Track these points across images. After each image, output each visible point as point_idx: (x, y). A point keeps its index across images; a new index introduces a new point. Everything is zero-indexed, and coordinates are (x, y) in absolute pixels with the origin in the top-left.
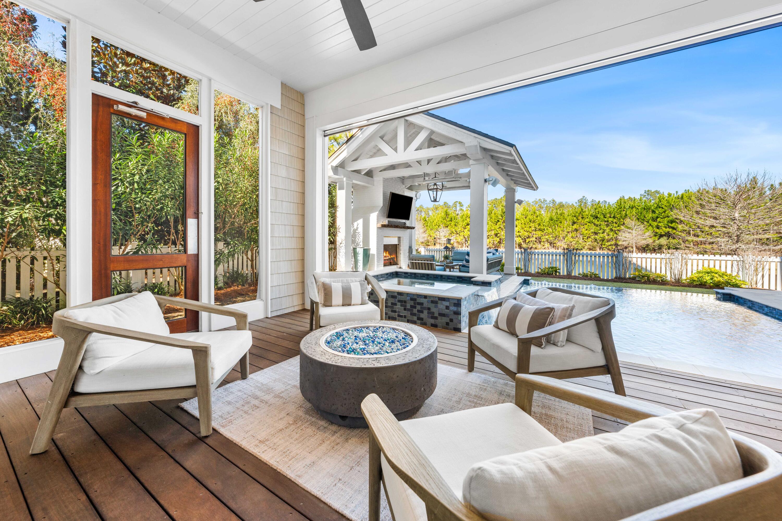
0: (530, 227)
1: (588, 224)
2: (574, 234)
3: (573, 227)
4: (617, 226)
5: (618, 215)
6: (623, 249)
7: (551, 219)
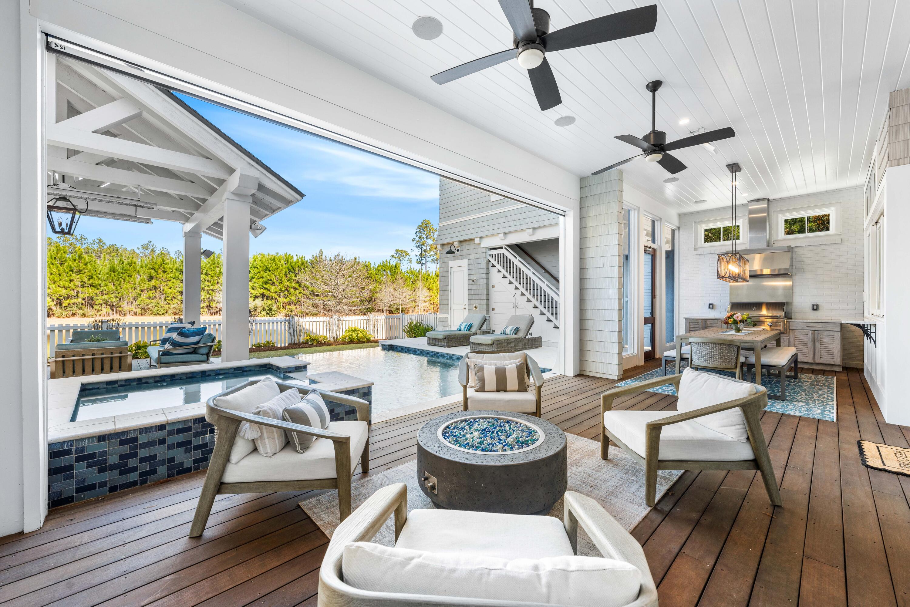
0: (71, 281)
1: (172, 280)
2: (151, 293)
3: (150, 283)
4: (210, 284)
5: (211, 272)
6: (217, 312)
7: (113, 270)
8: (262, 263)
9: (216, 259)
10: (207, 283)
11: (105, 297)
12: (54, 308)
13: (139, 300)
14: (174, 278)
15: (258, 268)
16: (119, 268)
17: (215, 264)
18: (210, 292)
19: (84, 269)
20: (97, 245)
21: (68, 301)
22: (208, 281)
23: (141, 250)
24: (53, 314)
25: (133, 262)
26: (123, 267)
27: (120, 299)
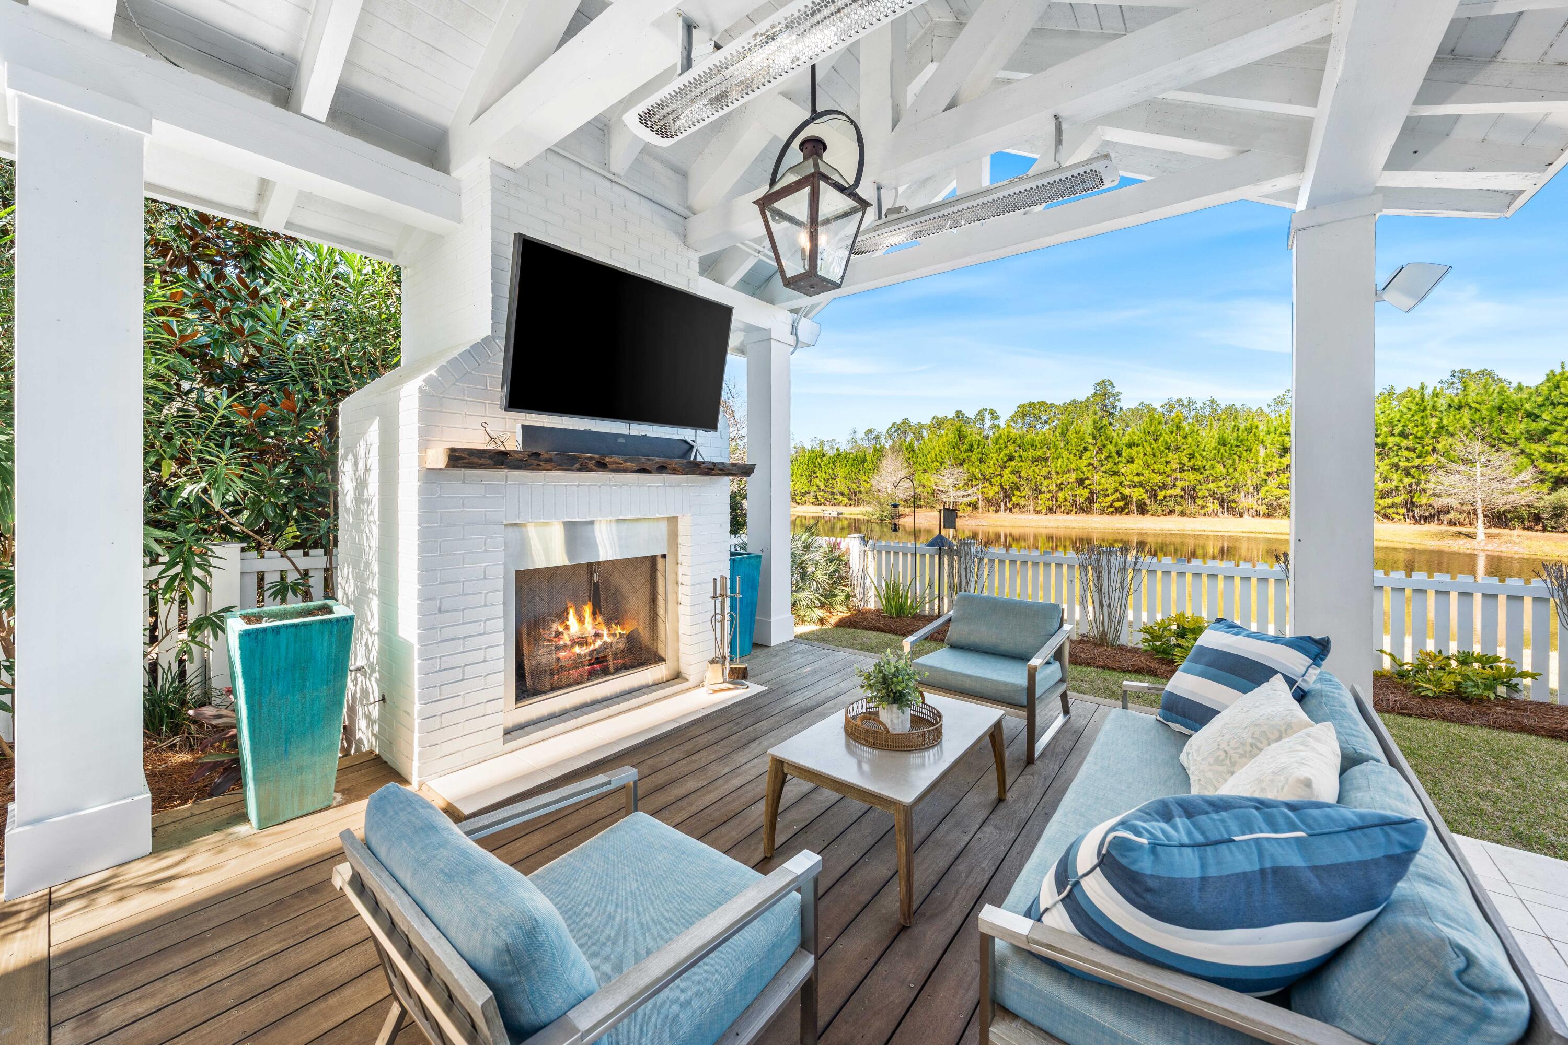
0: (1168, 463)
3: (1282, 460)
4: (1415, 455)
5: (1416, 429)
6: (1432, 516)
7: (1223, 442)
10: (1406, 453)
11: (1212, 486)
12: (1148, 502)
13: (1263, 490)
16: (1232, 440)
17: (1425, 409)
18: (1412, 471)
19: (1183, 444)
20: (1208, 409)
21: (1163, 493)
22: (1407, 449)
24: (1148, 511)
25: (1254, 426)
26: (1238, 436)
27: (1234, 489)
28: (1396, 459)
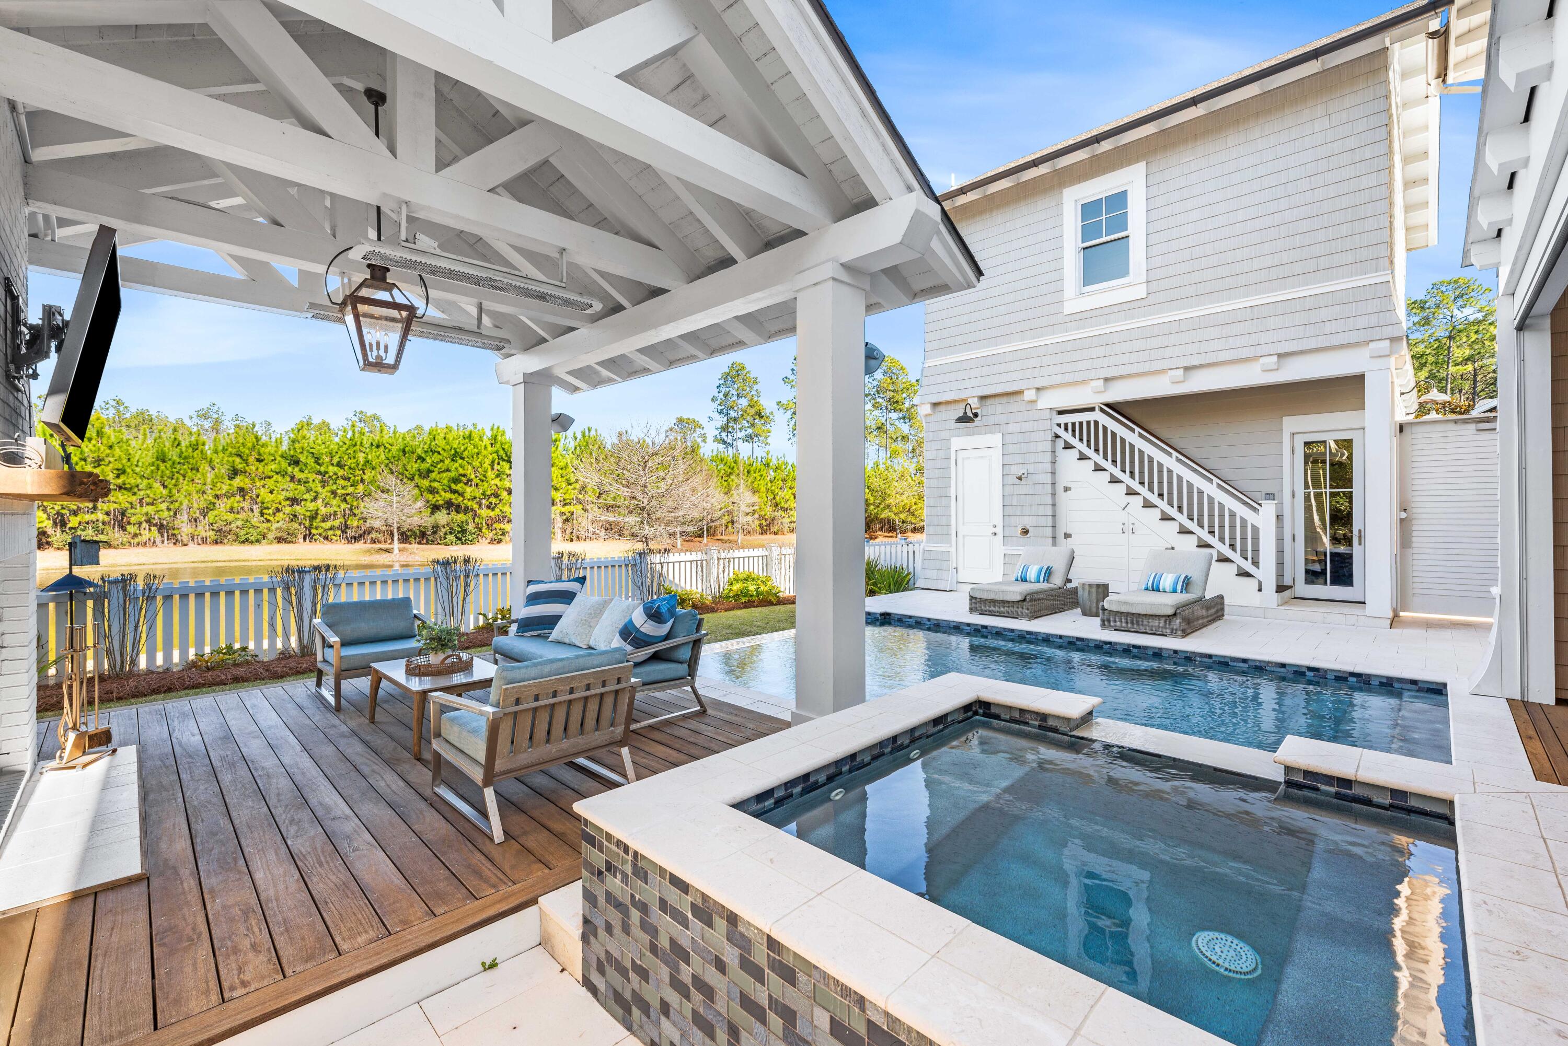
1: (275, 476)
2: (235, 501)
3: (232, 482)
4: (349, 484)
5: (350, 461)
6: (360, 536)
7: (162, 458)
8: (448, 444)
9: (357, 436)
10: (342, 482)
11: (150, 509)
12: (50, 531)
13: (211, 515)
14: (277, 473)
15: (439, 453)
16: (173, 454)
17: (355, 445)
18: (347, 497)
19: (107, 456)
21: (79, 518)
22: (344, 479)
23: (195, 420)
24: (48, 543)
25: (200, 443)
26: (182, 452)
27: (175, 514)
28: (334, 487)
